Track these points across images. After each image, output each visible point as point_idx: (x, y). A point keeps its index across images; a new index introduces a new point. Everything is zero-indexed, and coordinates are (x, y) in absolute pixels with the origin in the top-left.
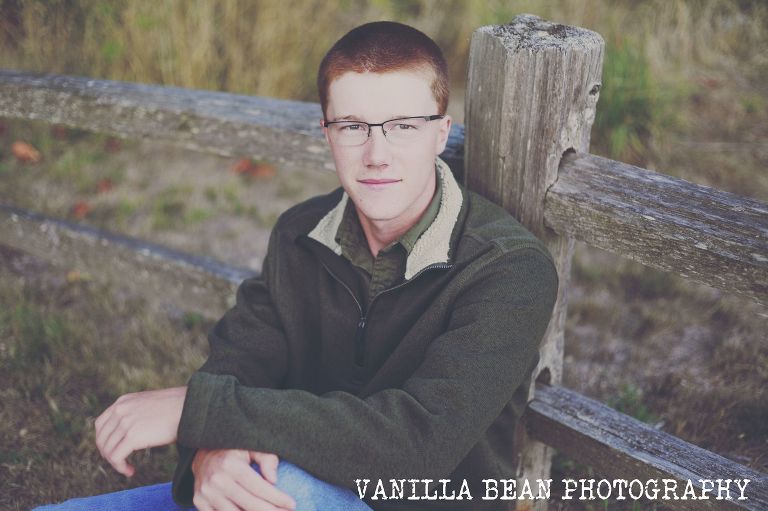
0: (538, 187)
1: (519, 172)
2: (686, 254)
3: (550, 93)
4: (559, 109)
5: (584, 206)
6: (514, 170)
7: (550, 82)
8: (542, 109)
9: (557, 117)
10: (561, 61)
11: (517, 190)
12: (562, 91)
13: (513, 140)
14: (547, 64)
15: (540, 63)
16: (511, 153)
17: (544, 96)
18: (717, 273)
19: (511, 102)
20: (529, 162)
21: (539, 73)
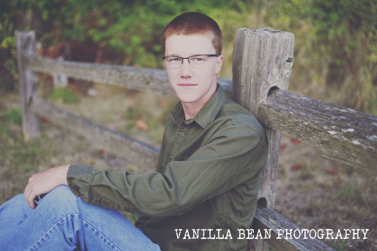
0: (257, 102)
1: (248, 93)
2: (300, 128)
3: (262, 56)
4: (266, 64)
5: (271, 109)
6: (246, 93)
7: (262, 51)
8: (258, 63)
9: (265, 68)
10: (267, 41)
11: (247, 102)
12: (267, 55)
13: (246, 78)
14: (261, 42)
15: (257, 42)
16: (245, 84)
17: (259, 58)
18: (310, 136)
19: (246, 60)
20: (253, 89)
21: (257, 46)
